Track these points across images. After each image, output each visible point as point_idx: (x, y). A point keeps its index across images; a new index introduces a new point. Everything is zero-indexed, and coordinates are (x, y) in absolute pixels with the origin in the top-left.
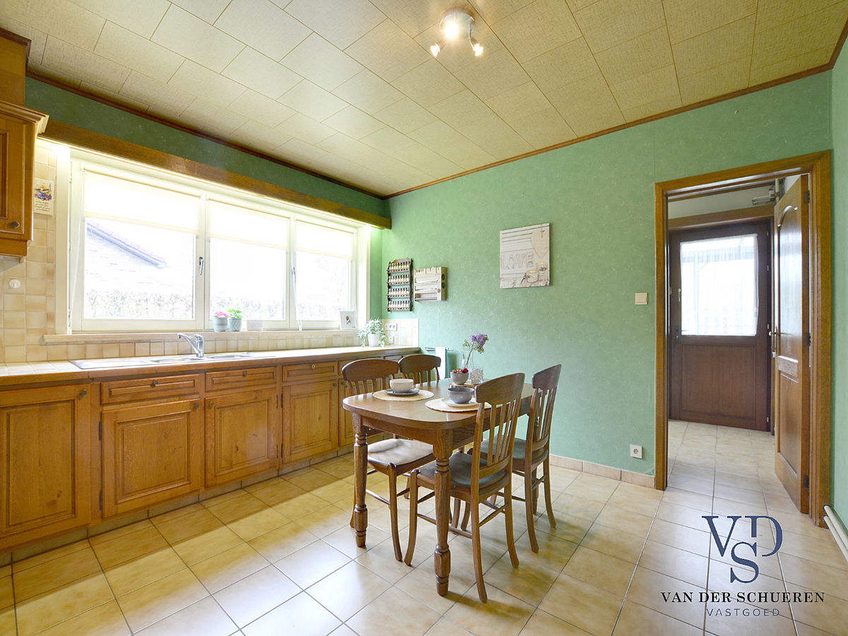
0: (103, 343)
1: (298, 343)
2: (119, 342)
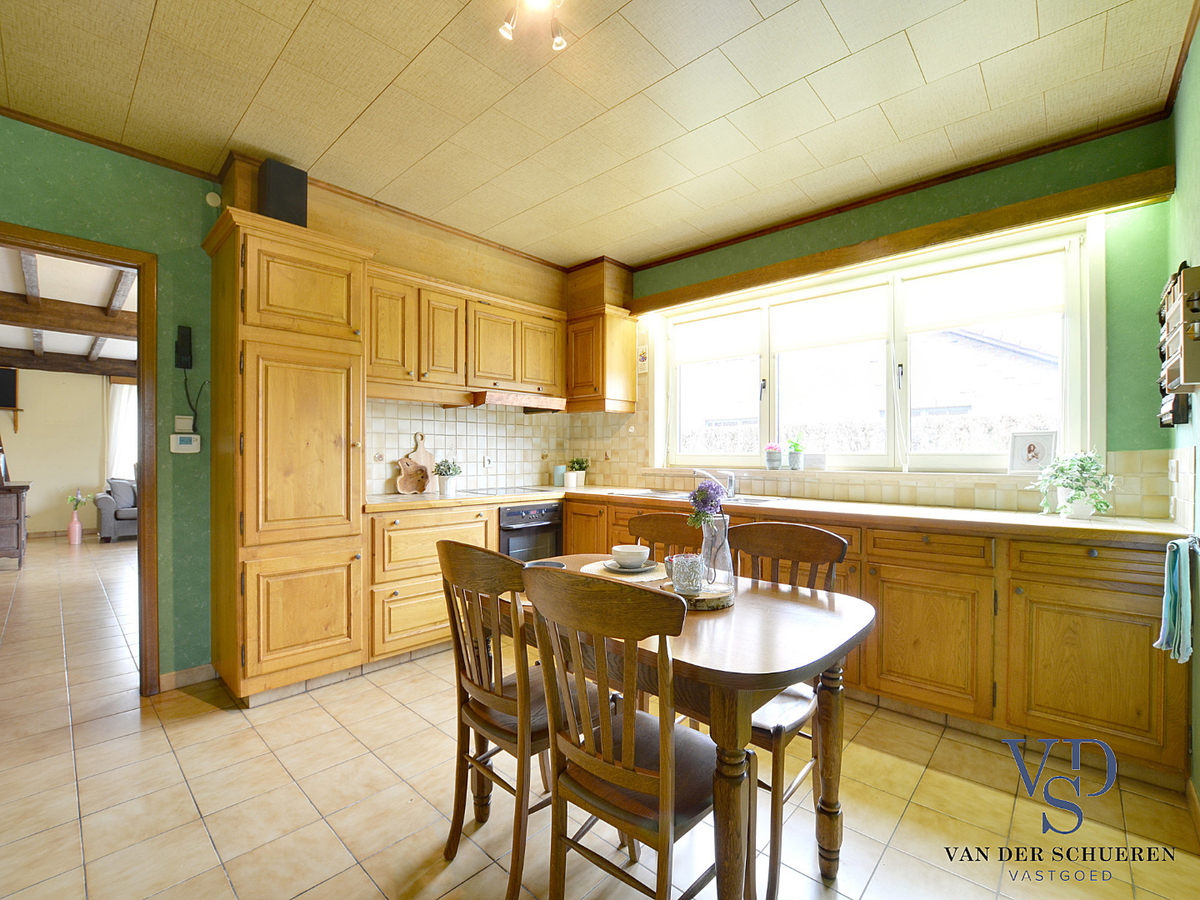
0: (674, 476)
1: (888, 492)
2: (684, 476)
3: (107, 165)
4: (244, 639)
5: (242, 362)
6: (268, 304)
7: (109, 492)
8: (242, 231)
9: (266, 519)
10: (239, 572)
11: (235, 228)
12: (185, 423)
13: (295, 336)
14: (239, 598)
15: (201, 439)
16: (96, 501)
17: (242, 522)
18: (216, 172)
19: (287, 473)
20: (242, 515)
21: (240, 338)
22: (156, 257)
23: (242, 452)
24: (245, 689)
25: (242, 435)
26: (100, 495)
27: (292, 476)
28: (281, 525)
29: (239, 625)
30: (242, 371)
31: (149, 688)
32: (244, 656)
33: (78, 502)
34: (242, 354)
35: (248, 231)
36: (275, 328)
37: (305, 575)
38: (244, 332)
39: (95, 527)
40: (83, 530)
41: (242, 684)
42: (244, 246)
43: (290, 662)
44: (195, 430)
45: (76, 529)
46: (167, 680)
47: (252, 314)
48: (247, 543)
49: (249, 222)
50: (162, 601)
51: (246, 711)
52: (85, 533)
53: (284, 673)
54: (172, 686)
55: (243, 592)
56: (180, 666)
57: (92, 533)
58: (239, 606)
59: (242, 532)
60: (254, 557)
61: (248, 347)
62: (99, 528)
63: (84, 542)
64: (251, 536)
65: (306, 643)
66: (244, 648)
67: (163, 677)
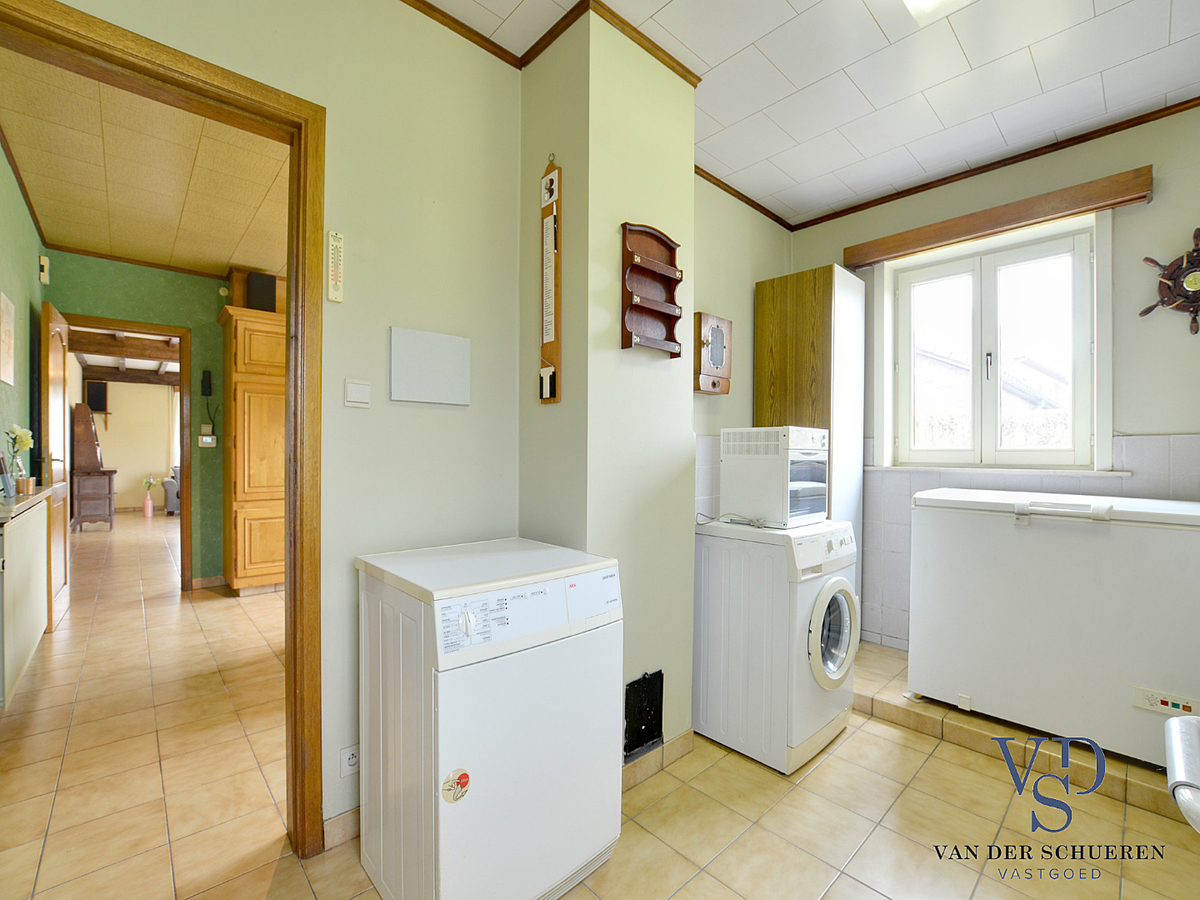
3: (162, 279)
4: (236, 555)
5: (235, 395)
6: (250, 359)
7: (173, 477)
8: (234, 318)
9: (249, 486)
10: (234, 515)
11: (231, 316)
12: (207, 429)
13: (267, 378)
14: (234, 531)
15: (217, 439)
16: (163, 484)
17: (235, 487)
18: (225, 274)
19: (262, 459)
20: (235, 483)
21: (234, 381)
22: (190, 330)
23: (235, 447)
24: (237, 584)
25: (235, 437)
26: (166, 479)
27: (265, 462)
28: (259, 490)
29: (234, 546)
30: (235, 400)
31: (186, 587)
32: (236, 565)
33: (151, 484)
34: (235, 390)
35: (238, 318)
36: (255, 373)
37: (274, 521)
38: (236, 377)
39: (163, 504)
40: (154, 507)
41: (235, 581)
42: (236, 327)
43: (264, 572)
44: (213, 433)
45: (149, 505)
46: (197, 582)
47: (241, 367)
48: (238, 499)
49: (239, 313)
50: (194, 535)
51: (238, 598)
52: (155, 509)
53: (260, 578)
54: (199, 586)
55: (236, 528)
56: (204, 575)
57: (161, 509)
58: (234, 536)
59: (235, 493)
60: (242, 508)
61: (238, 385)
62: (166, 506)
63: (154, 515)
64: (240, 495)
65: (274, 561)
66: (236, 560)
67: (194, 580)
